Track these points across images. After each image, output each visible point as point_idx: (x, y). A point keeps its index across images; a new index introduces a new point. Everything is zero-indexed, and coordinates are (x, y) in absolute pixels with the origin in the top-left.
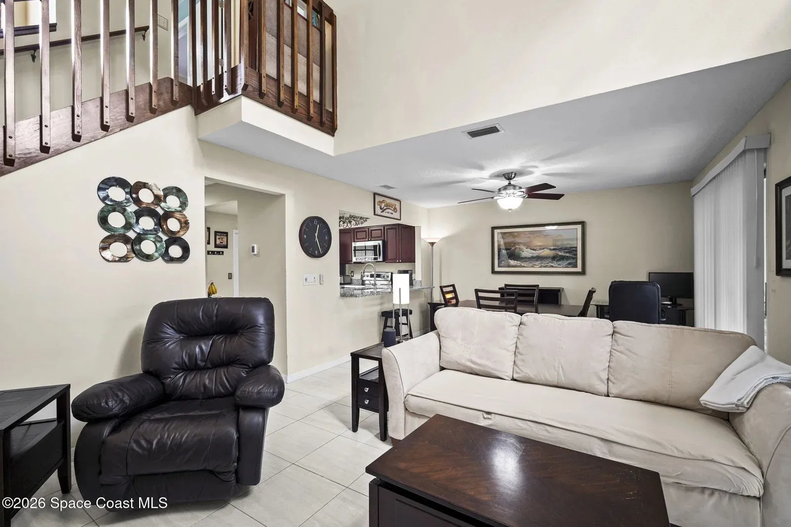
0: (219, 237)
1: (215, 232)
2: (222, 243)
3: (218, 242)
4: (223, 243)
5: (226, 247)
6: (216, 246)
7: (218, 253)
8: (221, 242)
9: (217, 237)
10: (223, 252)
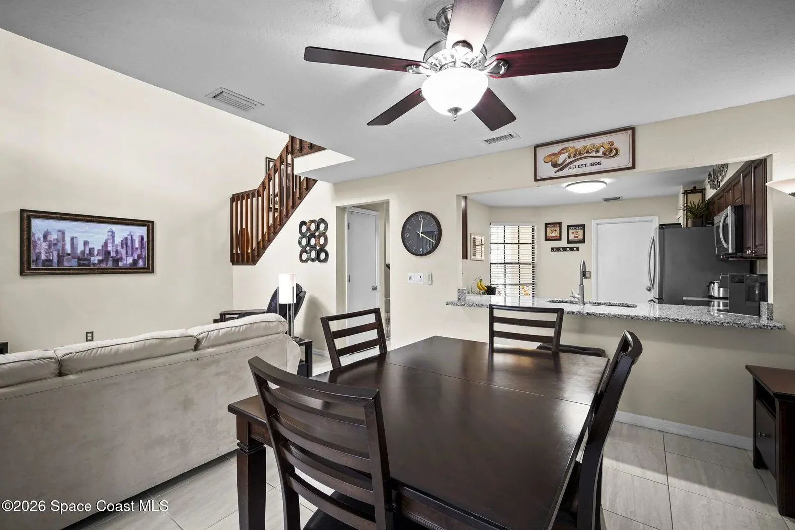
0: (573, 231)
1: (568, 226)
2: (577, 237)
3: (572, 237)
4: (579, 238)
5: (583, 241)
6: (569, 242)
7: (572, 249)
8: (575, 237)
9: (571, 231)
10: (578, 249)
